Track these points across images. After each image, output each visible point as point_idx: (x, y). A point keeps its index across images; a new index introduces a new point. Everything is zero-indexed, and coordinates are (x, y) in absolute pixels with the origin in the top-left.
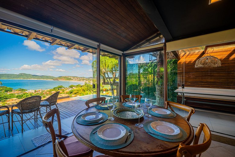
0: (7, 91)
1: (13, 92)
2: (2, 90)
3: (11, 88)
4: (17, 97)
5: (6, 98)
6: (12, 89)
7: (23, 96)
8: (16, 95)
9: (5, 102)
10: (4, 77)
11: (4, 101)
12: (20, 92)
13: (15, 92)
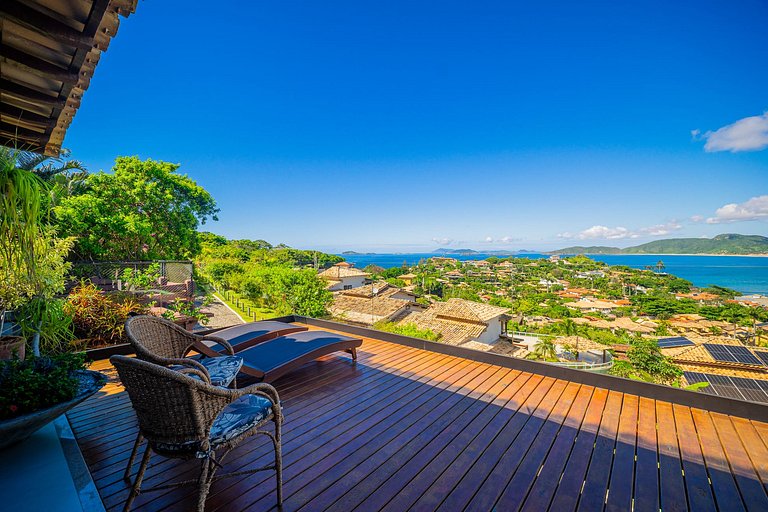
0: (674, 290)
1: (691, 295)
2: (663, 285)
3: (689, 281)
4: (703, 312)
5: (672, 311)
6: (689, 286)
7: (723, 313)
8: (701, 304)
9: (668, 322)
10: (671, 249)
11: (667, 318)
12: (714, 296)
13: (700, 296)
